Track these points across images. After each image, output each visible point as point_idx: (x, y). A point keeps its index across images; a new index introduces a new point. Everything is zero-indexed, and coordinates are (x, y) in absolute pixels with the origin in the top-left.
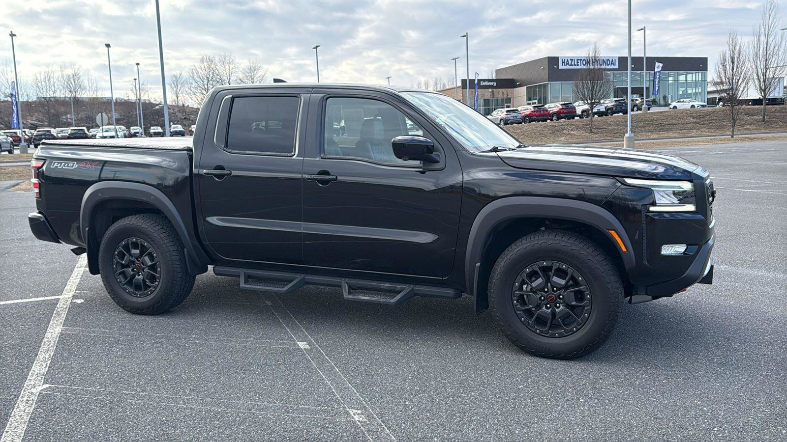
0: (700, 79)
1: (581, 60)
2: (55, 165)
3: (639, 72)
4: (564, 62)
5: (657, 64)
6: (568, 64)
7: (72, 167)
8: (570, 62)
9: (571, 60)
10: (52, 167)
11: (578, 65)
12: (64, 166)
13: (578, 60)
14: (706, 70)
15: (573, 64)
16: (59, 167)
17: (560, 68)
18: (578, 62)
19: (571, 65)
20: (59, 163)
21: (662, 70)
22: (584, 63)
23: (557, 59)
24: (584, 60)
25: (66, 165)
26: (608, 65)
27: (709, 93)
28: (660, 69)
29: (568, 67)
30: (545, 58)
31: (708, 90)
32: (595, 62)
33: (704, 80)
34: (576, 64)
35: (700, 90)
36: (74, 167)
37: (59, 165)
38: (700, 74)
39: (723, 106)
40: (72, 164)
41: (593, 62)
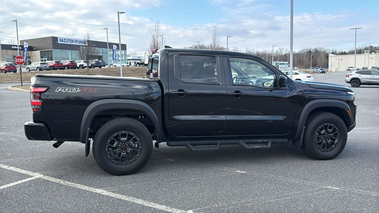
0: (124, 54)
1: (69, 40)
2: (59, 90)
3: (97, 48)
4: (61, 40)
5: (114, 46)
6: (63, 41)
7: (76, 91)
8: (64, 40)
9: (64, 39)
10: (56, 91)
11: (68, 42)
12: (68, 90)
13: (67, 39)
14: (126, 50)
15: (65, 41)
16: (63, 91)
17: (59, 43)
18: (68, 41)
19: (64, 42)
20: (62, 89)
21: (116, 49)
22: (71, 42)
23: (56, 38)
24: (71, 40)
25: (70, 90)
26: (83, 44)
27: (128, 60)
28: (116, 48)
29: (62, 43)
30: (51, 37)
31: (127, 59)
32: (76, 42)
33: (125, 54)
34: (67, 41)
35: (124, 58)
36: (77, 91)
37: (63, 90)
38: (123, 51)
39: (139, 66)
40: (75, 89)
41: (75, 42)
